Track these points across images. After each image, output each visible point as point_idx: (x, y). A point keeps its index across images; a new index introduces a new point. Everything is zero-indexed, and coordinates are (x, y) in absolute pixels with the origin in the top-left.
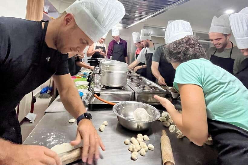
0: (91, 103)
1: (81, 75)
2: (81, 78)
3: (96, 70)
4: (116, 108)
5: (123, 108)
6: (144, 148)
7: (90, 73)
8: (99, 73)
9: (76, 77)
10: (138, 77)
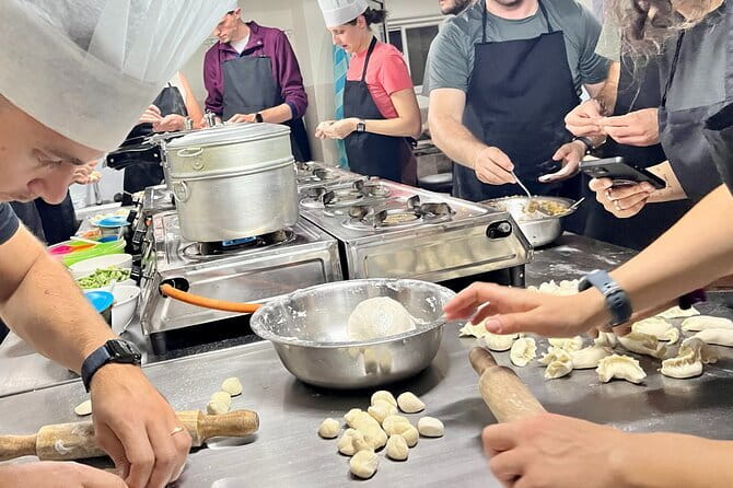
0: (157, 328)
1: (91, 236)
2: (92, 245)
3: (156, 197)
4: (265, 317)
5: (300, 314)
6: (398, 432)
7: (132, 217)
8: (171, 205)
9: (67, 249)
10: (358, 183)
